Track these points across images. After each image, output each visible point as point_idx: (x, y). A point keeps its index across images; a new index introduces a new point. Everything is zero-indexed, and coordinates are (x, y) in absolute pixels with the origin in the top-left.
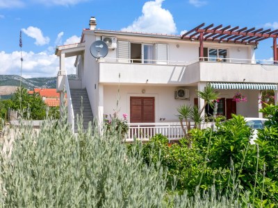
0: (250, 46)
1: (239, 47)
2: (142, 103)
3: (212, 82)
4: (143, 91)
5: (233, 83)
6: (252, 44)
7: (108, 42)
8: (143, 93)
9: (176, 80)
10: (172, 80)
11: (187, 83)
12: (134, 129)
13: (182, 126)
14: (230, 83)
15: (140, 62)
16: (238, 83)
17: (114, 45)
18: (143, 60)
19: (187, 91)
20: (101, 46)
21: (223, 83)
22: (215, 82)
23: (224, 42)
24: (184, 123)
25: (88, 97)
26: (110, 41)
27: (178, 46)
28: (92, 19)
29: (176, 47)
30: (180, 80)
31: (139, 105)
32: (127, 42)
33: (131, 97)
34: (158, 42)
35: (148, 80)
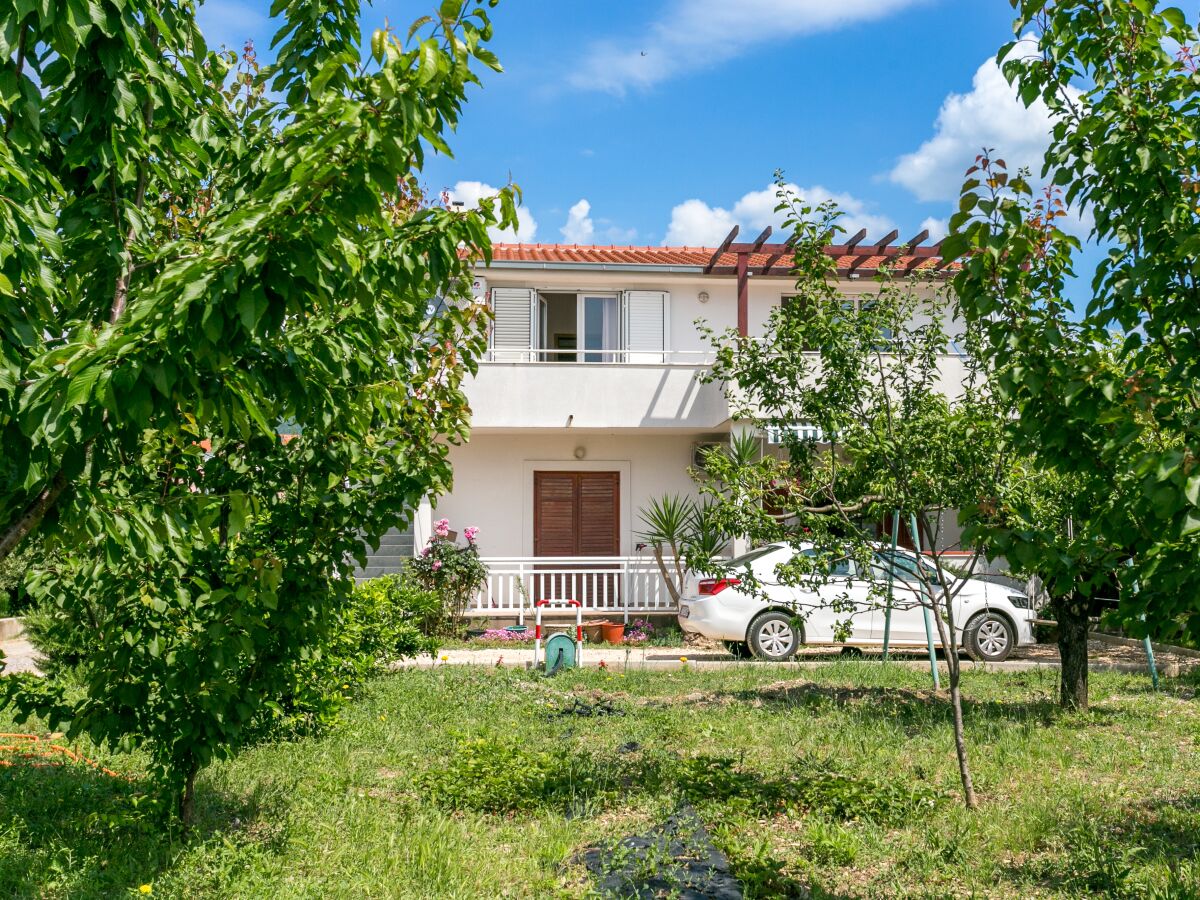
2: (577, 491)
4: (580, 453)
8: (578, 458)
9: (672, 414)
10: (657, 414)
11: (712, 424)
13: (662, 566)
15: (572, 357)
18: (581, 350)
27: (703, 296)
29: (696, 301)
30: (685, 415)
31: (566, 500)
32: (525, 292)
33: (536, 473)
34: (632, 287)
35: (571, 417)
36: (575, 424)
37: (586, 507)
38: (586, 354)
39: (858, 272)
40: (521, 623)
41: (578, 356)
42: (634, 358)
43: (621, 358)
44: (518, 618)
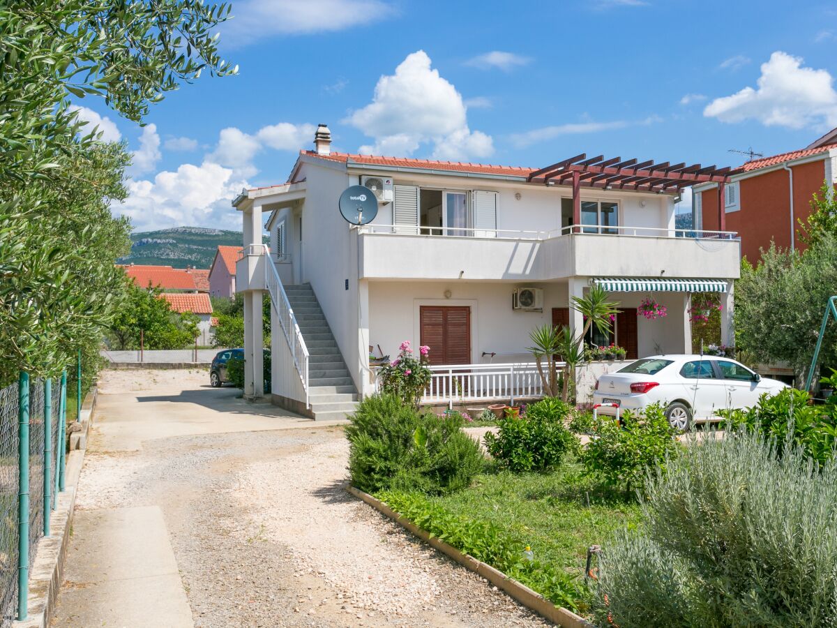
0: (666, 196)
1: (642, 199)
2: (445, 319)
3: (598, 278)
4: (447, 294)
5: (639, 278)
6: (671, 192)
7: (374, 189)
8: (447, 298)
10: (513, 270)
11: (541, 278)
12: (441, 378)
13: (540, 369)
14: (635, 278)
15: (441, 232)
16: (650, 278)
17: (387, 195)
18: (445, 228)
19: (538, 293)
20: (363, 198)
21: (620, 278)
22: (604, 278)
23: (615, 187)
24: (544, 364)
25: (318, 306)
26: (380, 187)
27: (518, 196)
28: (322, 130)
29: (514, 198)
30: (528, 272)
31: (439, 325)
32: (413, 188)
33: (421, 307)
34: (477, 188)
35: (463, 272)
36: (465, 277)
37: (450, 329)
38: (448, 231)
39: (611, 185)
40: (451, 408)
41: (444, 232)
42: (479, 233)
43: (471, 233)
44: (448, 405)
